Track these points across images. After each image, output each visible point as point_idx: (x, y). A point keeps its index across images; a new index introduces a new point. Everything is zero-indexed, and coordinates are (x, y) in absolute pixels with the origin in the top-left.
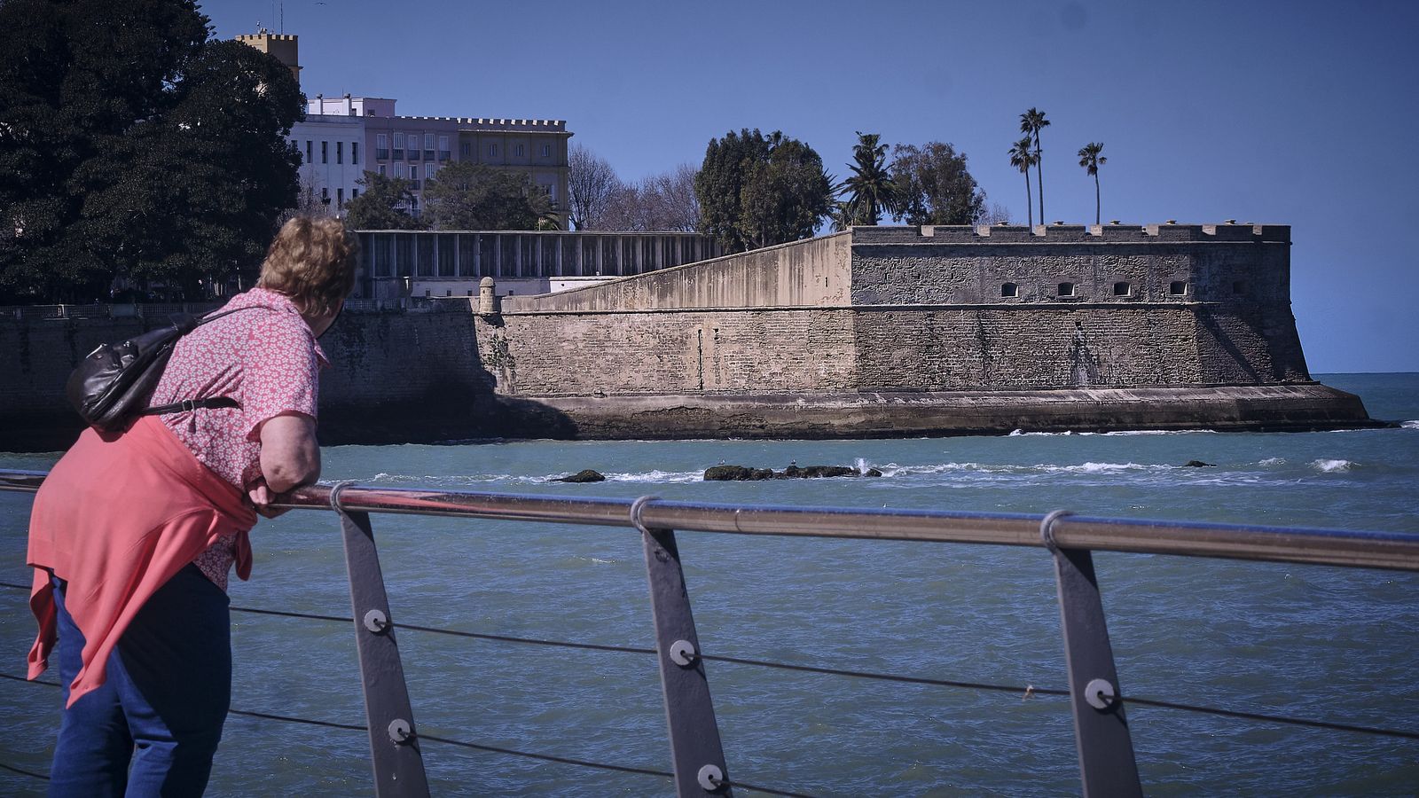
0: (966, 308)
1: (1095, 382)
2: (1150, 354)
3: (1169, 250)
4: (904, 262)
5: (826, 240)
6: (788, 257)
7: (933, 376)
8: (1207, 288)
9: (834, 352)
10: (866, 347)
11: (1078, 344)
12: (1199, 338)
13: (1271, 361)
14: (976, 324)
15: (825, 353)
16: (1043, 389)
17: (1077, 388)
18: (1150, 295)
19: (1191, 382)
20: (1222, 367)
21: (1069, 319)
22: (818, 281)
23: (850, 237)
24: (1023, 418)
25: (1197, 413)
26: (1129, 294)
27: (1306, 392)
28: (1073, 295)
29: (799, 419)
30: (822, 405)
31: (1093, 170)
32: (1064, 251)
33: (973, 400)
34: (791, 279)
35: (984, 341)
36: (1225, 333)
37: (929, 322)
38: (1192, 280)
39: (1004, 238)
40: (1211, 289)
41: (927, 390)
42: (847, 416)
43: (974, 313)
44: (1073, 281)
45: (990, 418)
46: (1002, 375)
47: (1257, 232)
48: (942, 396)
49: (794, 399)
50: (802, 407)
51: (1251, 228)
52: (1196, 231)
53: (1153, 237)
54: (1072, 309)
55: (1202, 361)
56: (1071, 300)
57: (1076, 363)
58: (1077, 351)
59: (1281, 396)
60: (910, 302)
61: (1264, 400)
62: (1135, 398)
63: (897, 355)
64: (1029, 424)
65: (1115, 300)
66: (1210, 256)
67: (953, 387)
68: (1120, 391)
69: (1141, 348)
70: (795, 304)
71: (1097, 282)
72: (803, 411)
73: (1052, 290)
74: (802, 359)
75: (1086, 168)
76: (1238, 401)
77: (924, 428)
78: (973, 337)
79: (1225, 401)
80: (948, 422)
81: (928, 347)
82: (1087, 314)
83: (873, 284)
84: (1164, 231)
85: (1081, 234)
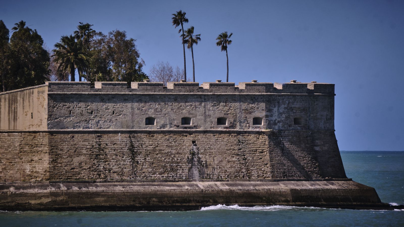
0: (122, 132)
1: (203, 177)
2: (239, 161)
3: (254, 99)
4: (82, 105)
5: (32, 90)
6: (7, 100)
7: (99, 173)
8: (277, 122)
9: (36, 158)
10: (56, 155)
11: (193, 154)
12: (271, 152)
13: (319, 166)
14: (128, 142)
15: (30, 159)
16: (170, 181)
17: (191, 181)
18: (240, 125)
19: (265, 178)
20: (285, 169)
21: (188, 140)
22: (26, 115)
23: (47, 89)
24: (154, 199)
25: (265, 197)
26: (227, 125)
27: (340, 185)
28: (191, 124)
29: (9, 200)
30: (25, 191)
31: (225, 48)
32: (185, 98)
33: (123, 188)
34: (9, 113)
35: (133, 152)
36: (288, 148)
37: (98, 140)
38: (267, 116)
39: (147, 90)
40: (279, 122)
41: (95, 182)
42: (40, 198)
43: (127, 135)
44: (191, 116)
45: (132, 199)
46: (144, 173)
47: (311, 87)
48: (103, 186)
49: (8, 187)
50: (12, 193)
51: (306, 85)
52: (269, 87)
53: (241, 90)
54: (190, 133)
55: (272, 166)
56: (190, 128)
57: (192, 165)
58: (193, 159)
59: (321, 187)
60: (86, 128)
61: (309, 190)
62: (227, 187)
63: (76, 160)
64: (157, 203)
65: (217, 127)
66: (278, 102)
67: (112, 180)
68: (218, 183)
69: (233, 157)
70: (12, 129)
71: (206, 116)
72: (13, 195)
73: (178, 121)
74: (15, 163)
75: (220, 47)
76: (292, 190)
77: (89, 205)
78: (126, 150)
79: (283, 190)
80: (105, 201)
81: (97, 155)
82: (200, 136)
83: (62, 117)
84: (249, 87)
85: (196, 88)
